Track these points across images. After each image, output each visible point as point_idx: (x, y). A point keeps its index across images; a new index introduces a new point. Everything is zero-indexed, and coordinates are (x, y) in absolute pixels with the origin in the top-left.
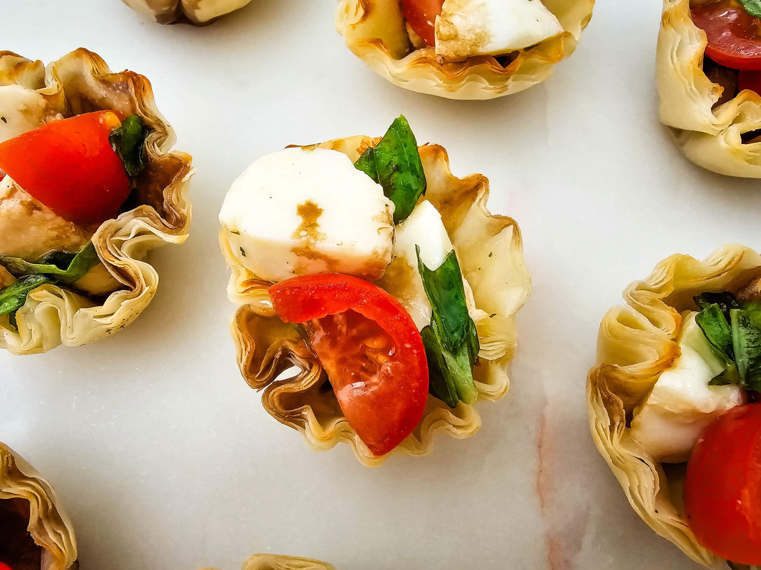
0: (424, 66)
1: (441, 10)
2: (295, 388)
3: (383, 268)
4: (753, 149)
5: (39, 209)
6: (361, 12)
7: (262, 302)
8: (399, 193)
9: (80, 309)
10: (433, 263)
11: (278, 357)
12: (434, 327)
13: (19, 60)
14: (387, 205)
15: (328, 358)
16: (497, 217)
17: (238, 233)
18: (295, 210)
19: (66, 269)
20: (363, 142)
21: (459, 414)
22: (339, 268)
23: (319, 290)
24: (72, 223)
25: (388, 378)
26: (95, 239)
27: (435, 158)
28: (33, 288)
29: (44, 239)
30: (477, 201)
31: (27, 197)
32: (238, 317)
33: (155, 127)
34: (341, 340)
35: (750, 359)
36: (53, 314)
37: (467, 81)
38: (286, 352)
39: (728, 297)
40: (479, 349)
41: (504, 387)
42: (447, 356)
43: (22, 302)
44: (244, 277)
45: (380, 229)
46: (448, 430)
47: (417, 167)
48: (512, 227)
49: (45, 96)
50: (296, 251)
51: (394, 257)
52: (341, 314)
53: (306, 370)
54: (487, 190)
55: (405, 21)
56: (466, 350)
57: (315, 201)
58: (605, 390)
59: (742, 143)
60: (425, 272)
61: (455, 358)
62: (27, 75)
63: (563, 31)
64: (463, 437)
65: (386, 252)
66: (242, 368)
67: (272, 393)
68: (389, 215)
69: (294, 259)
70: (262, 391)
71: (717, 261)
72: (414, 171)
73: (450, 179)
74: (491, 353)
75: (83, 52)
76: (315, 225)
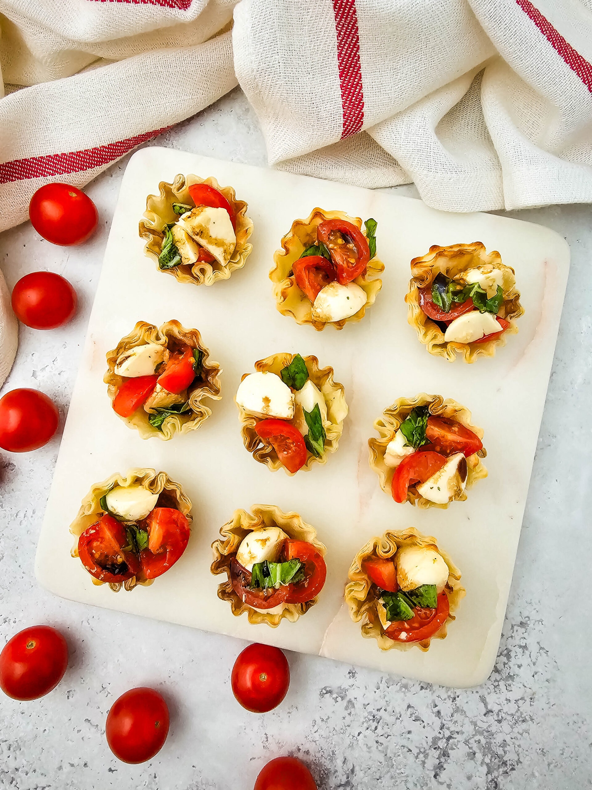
2: (264, 452)
6: (282, 298)
7: (251, 424)
9: (184, 424)
10: (309, 410)
12: (309, 434)
14: (292, 397)
15: (275, 444)
18: (262, 400)
19: (180, 412)
21: (321, 458)
24: (180, 395)
25: (294, 450)
26: (189, 399)
27: (313, 362)
28: (166, 418)
29: (170, 401)
30: (329, 377)
32: (244, 429)
33: (204, 353)
34: (279, 440)
36: (174, 425)
38: (261, 441)
40: (326, 437)
41: (337, 446)
42: (314, 442)
43: (162, 422)
44: (244, 416)
46: (317, 463)
47: (305, 369)
48: (341, 390)
49: (163, 344)
52: (278, 436)
54: (333, 374)
56: (321, 438)
57: (268, 397)
58: (373, 446)
59: (433, 348)
60: (306, 413)
61: (317, 443)
62: (154, 334)
63: (366, 301)
66: (245, 446)
67: (255, 453)
72: (304, 372)
73: (319, 370)
74: (331, 437)
75: (175, 322)
76: (268, 406)
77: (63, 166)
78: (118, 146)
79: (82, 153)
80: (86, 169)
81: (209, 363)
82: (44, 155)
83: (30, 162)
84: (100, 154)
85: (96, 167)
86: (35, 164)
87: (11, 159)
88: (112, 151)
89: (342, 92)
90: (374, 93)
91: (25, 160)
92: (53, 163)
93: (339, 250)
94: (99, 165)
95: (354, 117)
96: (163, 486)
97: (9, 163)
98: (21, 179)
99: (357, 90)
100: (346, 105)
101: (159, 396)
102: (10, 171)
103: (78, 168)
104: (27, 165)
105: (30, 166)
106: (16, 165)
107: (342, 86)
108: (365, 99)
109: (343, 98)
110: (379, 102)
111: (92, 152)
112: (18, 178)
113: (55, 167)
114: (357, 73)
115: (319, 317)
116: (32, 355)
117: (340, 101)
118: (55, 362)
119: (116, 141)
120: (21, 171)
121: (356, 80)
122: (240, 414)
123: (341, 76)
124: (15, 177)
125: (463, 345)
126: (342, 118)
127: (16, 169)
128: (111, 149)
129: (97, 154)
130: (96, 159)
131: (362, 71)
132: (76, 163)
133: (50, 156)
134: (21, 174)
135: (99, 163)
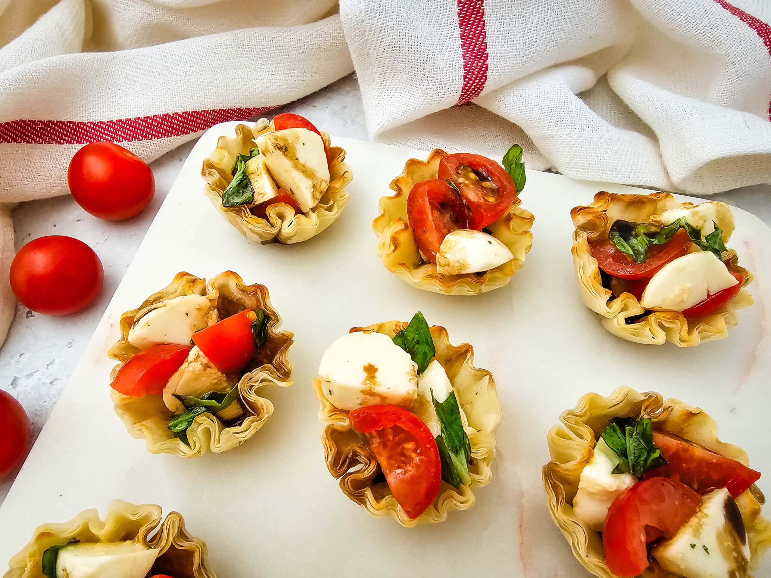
0: (430, 279)
1: (440, 249)
2: (361, 476)
3: (412, 401)
4: (632, 328)
5: (210, 367)
6: (393, 247)
7: (339, 423)
8: (420, 356)
9: (226, 428)
10: (441, 399)
11: (350, 456)
12: (444, 436)
13: (193, 278)
14: (413, 366)
15: (381, 455)
16: (479, 370)
17: (330, 382)
18: (362, 369)
19: (221, 403)
20: (396, 325)
21: (461, 493)
22: (387, 402)
23: (378, 414)
24: (225, 375)
25: (418, 466)
26: (239, 385)
27: (440, 335)
28: (198, 415)
29: (209, 384)
30: (467, 360)
31: (205, 360)
32: (327, 431)
33: (272, 316)
34: (390, 444)
35: (635, 457)
36: (207, 432)
37: (457, 287)
38: (355, 454)
39: (630, 420)
40: (471, 452)
41: (488, 476)
42: (452, 455)
43: (190, 423)
44: (328, 408)
45: (411, 379)
46: (455, 504)
47: (429, 340)
48: (488, 376)
49: (210, 300)
50: (363, 392)
51: (418, 395)
52: (390, 428)
53: (367, 465)
54: (473, 354)
55: (418, 248)
56: (463, 452)
57: (373, 364)
58: (552, 480)
59: (626, 324)
60: (437, 404)
61: (457, 457)
62: (199, 287)
63: (512, 257)
64: (465, 508)
65: (415, 391)
66: (328, 463)
67: (347, 479)
68: (415, 371)
69: (362, 396)
70: (340, 479)
71: (616, 396)
72: (427, 342)
73: (450, 347)
74: (478, 455)
75: (230, 273)
76: (374, 377)
77: (124, 133)
78: (194, 117)
79: (150, 118)
80: (151, 139)
81: (277, 330)
82: (105, 120)
83: (87, 126)
84: (171, 122)
85: (163, 138)
86: (92, 129)
87: (65, 119)
88: (185, 121)
89: (462, 42)
90: (500, 43)
91: (81, 123)
92: (114, 128)
93: (472, 186)
94: (168, 136)
95: (477, 70)
96: (171, 539)
97: (60, 122)
98: (70, 143)
99: (480, 40)
100: (467, 55)
101: (191, 369)
102: (60, 132)
103: (142, 136)
104: (82, 129)
105: (85, 130)
106: (69, 127)
107: (462, 36)
108: (489, 50)
109: (464, 48)
110: (505, 53)
111: (162, 119)
112: (67, 142)
113: (115, 133)
114: (480, 20)
115: (448, 265)
116: (21, 355)
117: (460, 52)
118: (50, 367)
119: (193, 110)
120: (73, 134)
121: (479, 29)
122: (321, 408)
123: (461, 25)
124: (64, 140)
125: (674, 315)
126: (462, 69)
127: (67, 131)
128: (185, 118)
129: (168, 121)
130: (165, 127)
131: (486, 18)
132: (141, 130)
133: (111, 122)
134: (72, 138)
135: (168, 134)
